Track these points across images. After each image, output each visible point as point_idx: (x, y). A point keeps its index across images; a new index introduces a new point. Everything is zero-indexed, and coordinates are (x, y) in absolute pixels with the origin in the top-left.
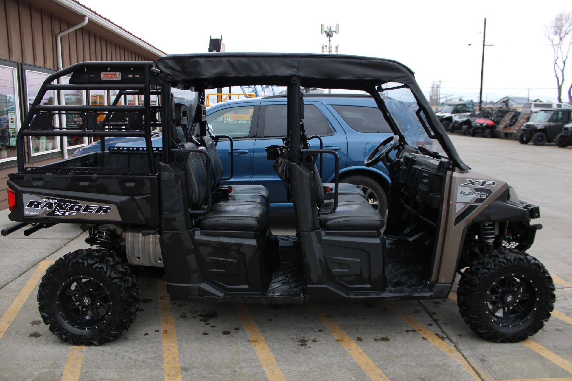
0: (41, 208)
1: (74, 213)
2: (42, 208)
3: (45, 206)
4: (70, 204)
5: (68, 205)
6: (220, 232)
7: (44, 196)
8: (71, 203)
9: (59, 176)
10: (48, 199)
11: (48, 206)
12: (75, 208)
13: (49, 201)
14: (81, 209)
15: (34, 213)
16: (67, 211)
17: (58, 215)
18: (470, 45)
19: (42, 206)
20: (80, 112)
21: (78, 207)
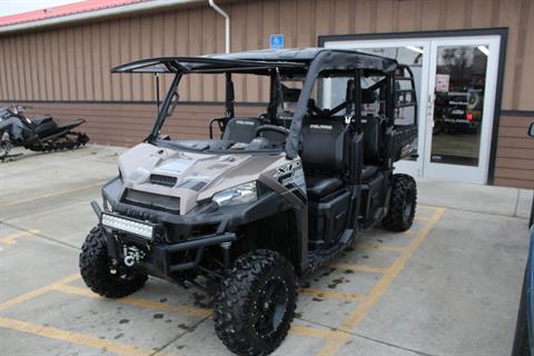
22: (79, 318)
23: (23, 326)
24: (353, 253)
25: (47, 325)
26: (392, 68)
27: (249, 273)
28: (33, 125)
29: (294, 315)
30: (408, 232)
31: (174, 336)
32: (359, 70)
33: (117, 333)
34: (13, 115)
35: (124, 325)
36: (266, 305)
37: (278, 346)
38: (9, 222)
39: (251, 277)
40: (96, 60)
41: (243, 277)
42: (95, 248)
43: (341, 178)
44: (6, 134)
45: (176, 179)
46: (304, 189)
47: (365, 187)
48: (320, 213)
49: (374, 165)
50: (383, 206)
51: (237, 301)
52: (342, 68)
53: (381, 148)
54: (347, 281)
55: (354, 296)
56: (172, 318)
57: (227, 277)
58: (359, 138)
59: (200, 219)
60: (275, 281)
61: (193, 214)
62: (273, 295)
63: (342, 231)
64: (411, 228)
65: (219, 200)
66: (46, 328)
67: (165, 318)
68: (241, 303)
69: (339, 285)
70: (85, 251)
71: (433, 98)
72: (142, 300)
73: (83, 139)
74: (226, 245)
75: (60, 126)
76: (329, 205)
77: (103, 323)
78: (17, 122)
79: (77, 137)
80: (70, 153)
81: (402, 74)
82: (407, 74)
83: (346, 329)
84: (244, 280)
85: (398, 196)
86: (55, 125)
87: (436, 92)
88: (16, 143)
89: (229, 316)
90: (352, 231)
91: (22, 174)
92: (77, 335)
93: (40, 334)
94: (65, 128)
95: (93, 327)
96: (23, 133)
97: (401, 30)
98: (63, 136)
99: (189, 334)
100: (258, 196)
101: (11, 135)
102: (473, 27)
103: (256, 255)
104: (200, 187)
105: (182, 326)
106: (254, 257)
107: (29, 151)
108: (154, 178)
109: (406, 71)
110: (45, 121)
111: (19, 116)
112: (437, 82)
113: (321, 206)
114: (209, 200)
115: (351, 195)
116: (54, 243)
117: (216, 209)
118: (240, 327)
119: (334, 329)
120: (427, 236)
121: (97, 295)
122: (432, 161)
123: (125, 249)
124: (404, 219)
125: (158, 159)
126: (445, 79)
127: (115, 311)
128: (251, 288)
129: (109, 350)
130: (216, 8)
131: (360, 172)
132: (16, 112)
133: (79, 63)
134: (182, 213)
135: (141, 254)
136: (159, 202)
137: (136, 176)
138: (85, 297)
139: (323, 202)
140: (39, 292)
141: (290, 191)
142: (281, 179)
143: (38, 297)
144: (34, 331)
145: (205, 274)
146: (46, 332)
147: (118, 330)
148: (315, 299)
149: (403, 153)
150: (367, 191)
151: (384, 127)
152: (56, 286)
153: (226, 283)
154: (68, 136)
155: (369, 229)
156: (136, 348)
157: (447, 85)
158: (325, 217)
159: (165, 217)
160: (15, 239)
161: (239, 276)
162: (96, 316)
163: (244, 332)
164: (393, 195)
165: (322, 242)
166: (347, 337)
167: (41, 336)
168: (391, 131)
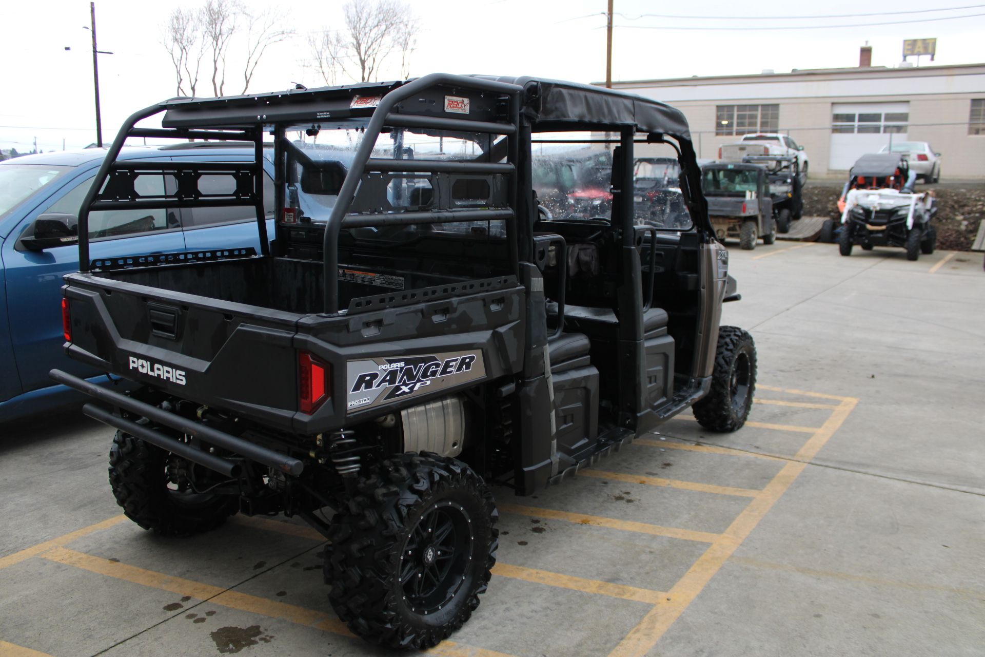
0: (376, 387)
1: (427, 382)
2: (378, 386)
3: (384, 380)
4: (423, 364)
5: (421, 366)
6: (574, 362)
7: (384, 359)
8: (425, 361)
9: (406, 311)
10: (390, 362)
11: (388, 378)
12: (431, 370)
13: (392, 366)
14: (438, 370)
15: (363, 403)
16: (419, 381)
17: (404, 393)
18: (67, 49)
19: (377, 381)
20: (430, 173)
21: (434, 366)
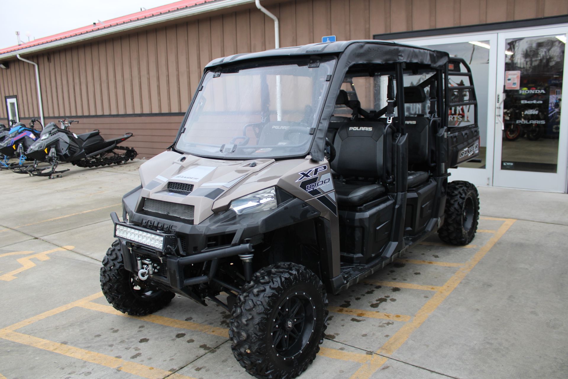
22: (99, 336)
23: (40, 343)
24: (403, 268)
25: (65, 343)
26: (443, 61)
27: (267, 288)
28: (80, 140)
29: (324, 336)
30: (469, 246)
31: (193, 357)
32: (400, 63)
33: (135, 353)
34: (60, 130)
35: (143, 344)
36: (290, 324)
37: (304, 370)
38: (45, 238)
39: (269, 291)
40: (144, 72)
41: (259, 292)
42: (116, 262)
43: (384, 185)
44: (53, 150)
45: (192, 186)
46: (333, 196)
47: (413, 195)
48: (357, 224)
49: (425, 170)
50: (436, 217)
51: (253, 318)
52: (378, 61)
53: (432, 152)
54: (393, 300)
55: (398, 316)
56: (194, 338)
57: (244, 292)
58: (402, 140)
59: (214, 228)
60: (300, 297)
61: (207, 223)
62: (298, 314)
63: (386, 244)
64: (474, 242)
65: (237, 209)
66: (64, 346)
67: (187, 337)
68: (257, 320)
69: (383, 305)
70: (105, 265)
71: (502, 97)
72: (166, 319)
73: (131, 154)
74: (247, 258)
75: (107, 140)
76: (367, 214)
77: (122, 342)
78: (65, 137)
79: (125, 151)
80: (118, 168)
81: (457, 69)
82: (463, 69)
83: (383, 353)
84: (262, 295)
85: (456, 206)
86: (102, 140)
87: (505, 91)
88: (64, 159)
89: (244, 334)
90: (396, 243)
91: (66, 190)
92: (94, 353)
93: (57, 351)
94: (112, 142)
95: (111, 346)
96: (69, 148)
97: (464, 23)
98: (110, 151)
99: (210, 355)
100: (278, 203)
101: (58, 151)
102: (547, 15)
103: (278, 267)
104: (216, 194)
105: (204, 347)
106: (273, 270)
107: (76, 168)
108: (172, 187)
109: (462, 66)
110: (92, 136)
111: (66, 131)
112: (507, 79)
113: (358, 215)
114: (226, 208)
115: (395, 204)
116: (86, 259)
117: (233, 218)
118: (256, 347)
119: (370, 353)
120: (491, 251)
121: (119, 313)
122: (503, 167)
123: (139, 262)
124: (464, 231)
125: (180, 166)
126: (515, 76)
127: (137, 329)
128: (269, 304)
129: (123, 370)
130: (264, 10)
131: (404, 178)
132: (63, 127)
133: (127, 75)
134: (196, 222)
135: (155, 268)
136: (174, 211)
137: (153, 185)
138: (107, 314)
139: (361, 211)
140: (63, 309)
141: (316, 197)
142: (304, 185)
143: (62, 314)
144: (51, 349)
145: (227, 290)
146: (63, 350)
147: (137, 349)
148: (353, 320)
149: (460, 157)
150: (415, 200)
151: (435, 127)
152: (81, 303)
153: (242, 298)
154: (116, 151)
155: (418, 242)
156: (152, 368)
157: (518, 81)
158: (363, 228)
159: (179, 227)
160: (48, 255)
161: (255, 291)
162: (116, 334)
163: (260, 352)
164: (449, 204)
165: (360, 255)
166: (384, 361)
167: (57, 354)
168: (443, 133)
